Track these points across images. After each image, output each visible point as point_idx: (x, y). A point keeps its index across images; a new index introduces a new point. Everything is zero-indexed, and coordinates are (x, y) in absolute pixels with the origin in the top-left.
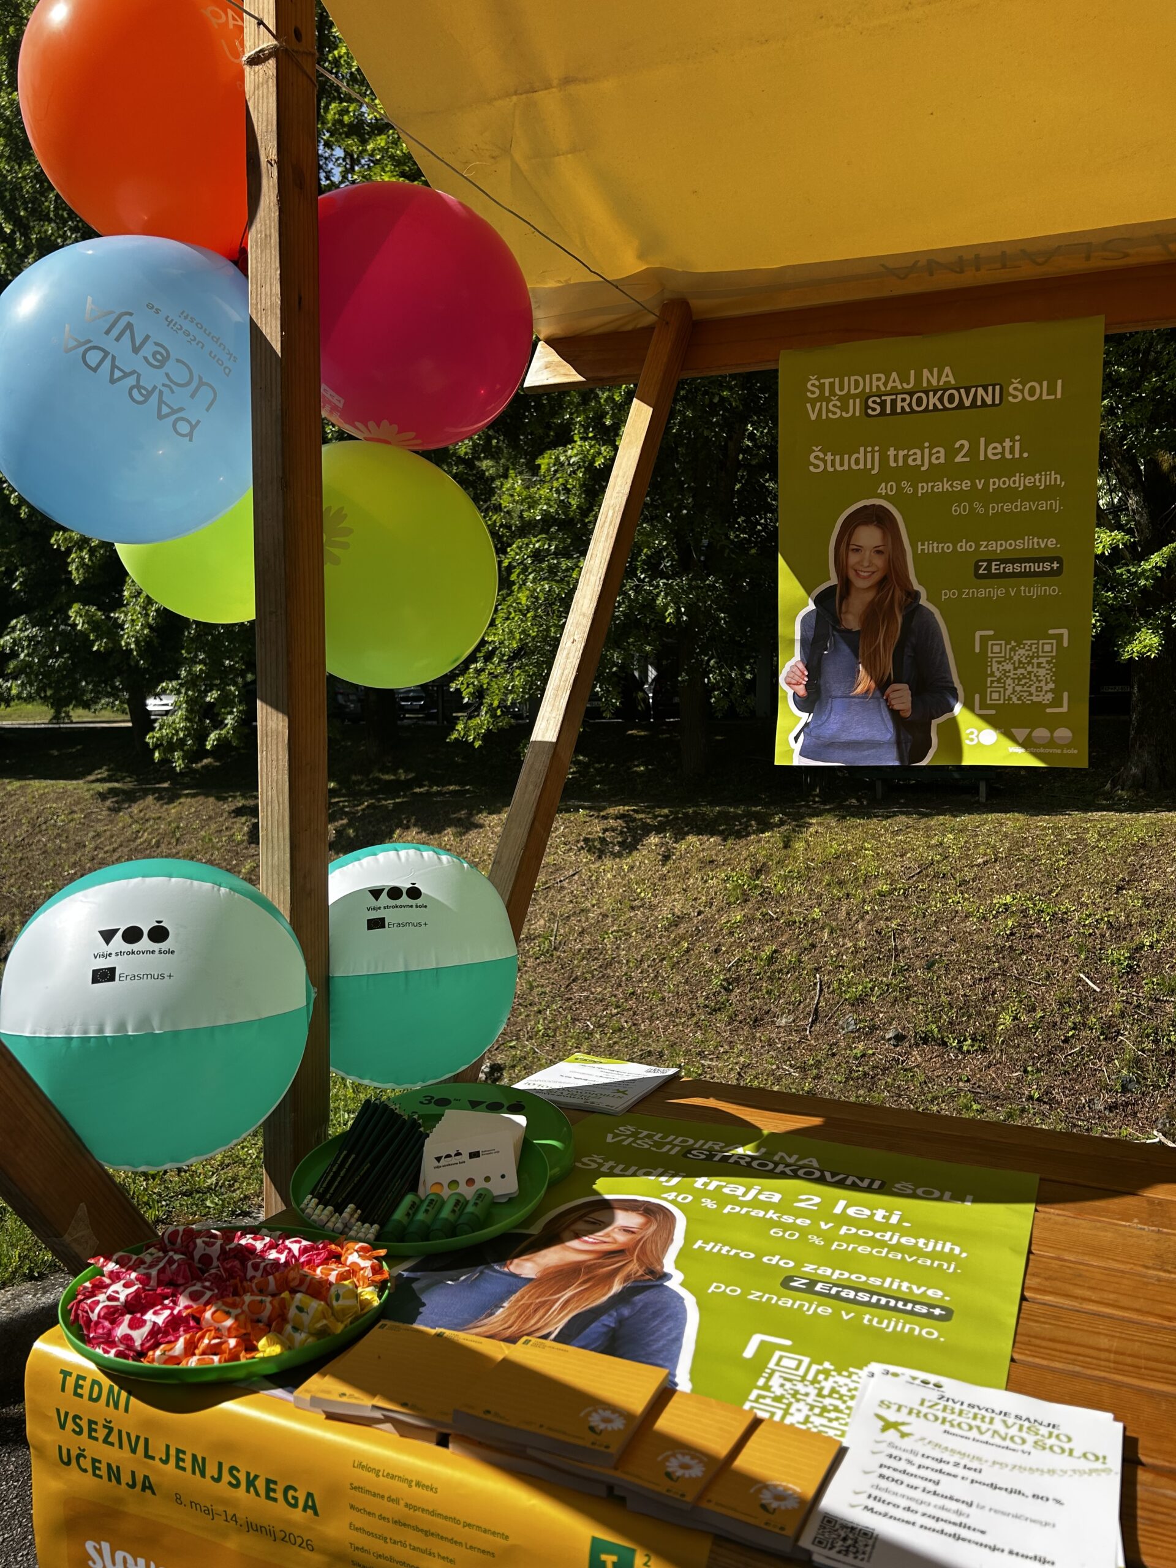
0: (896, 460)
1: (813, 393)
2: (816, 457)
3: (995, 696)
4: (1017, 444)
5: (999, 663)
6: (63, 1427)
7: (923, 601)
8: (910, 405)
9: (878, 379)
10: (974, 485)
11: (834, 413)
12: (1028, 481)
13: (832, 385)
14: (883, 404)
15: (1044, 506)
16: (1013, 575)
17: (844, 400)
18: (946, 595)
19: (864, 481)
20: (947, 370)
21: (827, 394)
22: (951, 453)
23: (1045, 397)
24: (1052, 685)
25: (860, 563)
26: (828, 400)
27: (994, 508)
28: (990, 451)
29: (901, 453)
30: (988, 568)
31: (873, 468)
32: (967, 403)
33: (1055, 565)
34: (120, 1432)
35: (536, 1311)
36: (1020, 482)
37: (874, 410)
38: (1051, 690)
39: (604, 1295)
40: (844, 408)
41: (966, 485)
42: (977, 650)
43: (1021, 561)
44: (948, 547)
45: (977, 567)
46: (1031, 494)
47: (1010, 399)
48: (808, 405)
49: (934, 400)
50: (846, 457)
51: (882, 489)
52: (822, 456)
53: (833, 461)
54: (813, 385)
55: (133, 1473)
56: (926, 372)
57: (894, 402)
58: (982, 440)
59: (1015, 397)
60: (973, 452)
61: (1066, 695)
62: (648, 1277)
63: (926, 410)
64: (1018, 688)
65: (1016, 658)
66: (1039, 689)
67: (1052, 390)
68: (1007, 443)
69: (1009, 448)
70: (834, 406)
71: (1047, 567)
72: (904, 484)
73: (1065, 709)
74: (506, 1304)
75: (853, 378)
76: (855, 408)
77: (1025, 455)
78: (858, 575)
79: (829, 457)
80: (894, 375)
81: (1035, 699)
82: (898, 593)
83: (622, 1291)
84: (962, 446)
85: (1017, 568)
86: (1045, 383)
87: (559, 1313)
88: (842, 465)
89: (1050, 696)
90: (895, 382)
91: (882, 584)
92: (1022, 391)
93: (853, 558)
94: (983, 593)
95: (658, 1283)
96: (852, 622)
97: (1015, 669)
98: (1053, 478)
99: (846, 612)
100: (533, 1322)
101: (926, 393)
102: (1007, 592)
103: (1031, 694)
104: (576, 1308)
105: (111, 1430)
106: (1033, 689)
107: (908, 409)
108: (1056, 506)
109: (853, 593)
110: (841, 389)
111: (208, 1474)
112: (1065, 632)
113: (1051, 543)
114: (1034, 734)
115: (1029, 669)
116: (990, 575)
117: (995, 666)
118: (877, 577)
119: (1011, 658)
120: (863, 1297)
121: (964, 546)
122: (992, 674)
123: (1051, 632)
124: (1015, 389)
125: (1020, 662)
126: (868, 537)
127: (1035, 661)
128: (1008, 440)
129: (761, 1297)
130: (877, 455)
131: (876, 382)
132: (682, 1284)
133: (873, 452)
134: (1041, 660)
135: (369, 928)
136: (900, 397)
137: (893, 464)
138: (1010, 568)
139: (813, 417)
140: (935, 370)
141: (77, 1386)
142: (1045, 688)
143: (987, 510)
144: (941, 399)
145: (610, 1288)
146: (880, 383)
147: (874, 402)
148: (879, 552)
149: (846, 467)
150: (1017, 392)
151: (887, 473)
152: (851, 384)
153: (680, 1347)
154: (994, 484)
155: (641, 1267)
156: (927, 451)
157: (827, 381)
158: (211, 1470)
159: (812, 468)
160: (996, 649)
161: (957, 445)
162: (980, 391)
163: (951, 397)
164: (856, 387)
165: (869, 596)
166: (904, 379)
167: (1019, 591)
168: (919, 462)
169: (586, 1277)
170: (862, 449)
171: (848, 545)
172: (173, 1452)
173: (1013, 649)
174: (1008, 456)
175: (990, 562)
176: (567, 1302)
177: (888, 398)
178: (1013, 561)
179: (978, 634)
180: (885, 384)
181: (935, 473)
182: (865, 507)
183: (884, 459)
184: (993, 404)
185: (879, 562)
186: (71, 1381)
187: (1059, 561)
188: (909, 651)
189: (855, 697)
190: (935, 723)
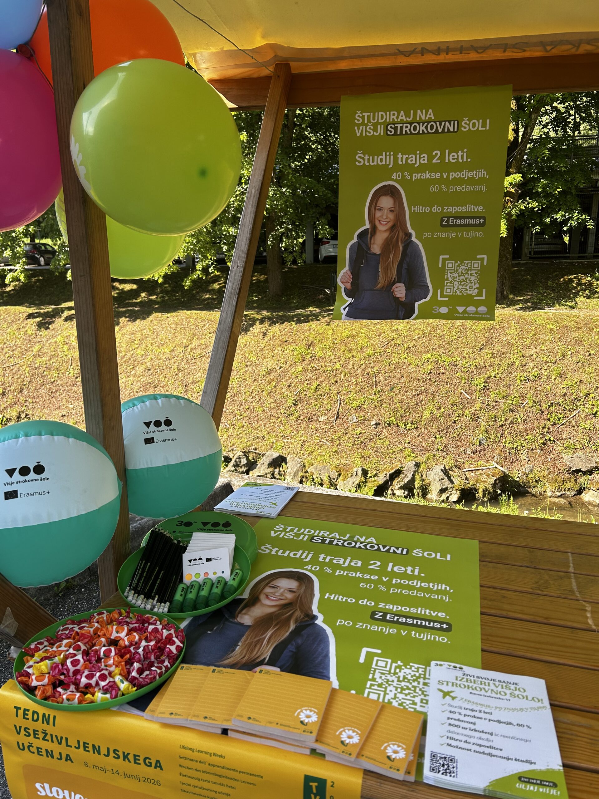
0: (402, 161)
1: (359, 120)
2: (360, 157)
3: (448, 291)
4: (465, 154)
5: (451, 273)
6: (19, 733)
7: (414, 239)
8: (410, 130)
9: (394, 115)
10: (442, 175)
11: (370, 133)
12: (470, 175)
13: (369, 117)
14: (396, 129)
15: (477, 188)
16: (460, 225)
17: (375, 125)
18: (426, 235)
19: (384, 171)
20: (430, 111)
21: (366, 122)
22: (431, 158)
23: (480, 129)
24: (477, 285)
25: (382, 216)
26: (367, 125)
27: (452, 189)
28: (451, 158)
29: (405, 157)
30: (448, 221)
31: (389, 164)
32: (440, 130)
33: (482, 221)
34: (51, 735)
35: (255, 646)
36: (465, 175)
37: (391, 132)
38: (477, 288)
39: (287, 632)
40: (375, 130)
41: (438, 175)
42: (440, 266)
43: (464, 218)
44: (427, 210)
45: (442, 221)
46: (471, 181)
47: (463, 129)
48: (356, 128)
49: (423, 128)
50: (376, 157)
51: (394, 176)
52: (362, 156)
53: (369, 160)
54: (359, 116)
55: (60, 754)
56: (419, 112)
57: (401, 128)
58: (447, 151)
59: (465, 128)
60: (442, 157)
61: (484, 290)
62: (306, 619)
63: (418, 133)
64: (460, 287)
65: (460, 271)
66: (471, 287)
67: (484, 125)
68: (460, 153)
69: (461, 156)
70: (370, 128)
71: (477, 221)
72: (406, 174)
73: (484, 298)
74: (240, 644)
75: (380, 113)
76: (381, 130)
77: (469, 160)
78: (380, 223)
79: (366, 157)
80: (402, 112)
81: (469, 292)
82: (401, 234)
83: (295, 629)
84: (437, 154)
85: (463, 222)
86: (481, 121)
87: (267, 646)
88: (373, 162)
89: (476, 291)
90: (402, 116)
91: (392, 229)
92: (469, 125)
93: (378, 214)
94: (444, 235)
95: (311, 622)
96: (376, 249)
97: (459, 276)
98: (483, 173)
99: (374, 244)
100: (255, 652)
101: (419, 124)
102: (457, 235)
103: (467, 290)
104: (275, 642)
105: (46, 734)
106: (468, 287)
107: (409, 132)
108: (484, 188)
109: (378, 234)
110: (374, 119)
111: (102, 753)
112: (485, 257)
113: (480, 208)
114: (468, 309)
115: (466, 276)
116: (448, 225)
117: (449, 274)
118: (390, 225)
119: (457, 270)
120: (410, 621)
121: (436, 209)
122: (447, 279)
123: (478, 257)
124: (465, 123)
125: (462, 273)
126: (386, 202)
127: (469, 272)
128: (460, 152)
129: (362, 626)
130: (392, 157)
131: (392, 116)
132: (323, 622)
133: (390, 155)
134: (473, 272)
135: (146, 443)
136: (405, 125)
137: (400, 163)
138: (458, 222)
139: (358, 134)
140: (424, 111)
141: (25, 714)
142: (474, 287)
143: (448, 190)
144: (426, 127)
145: (289, 627)
146: (395, 117)
147: (391, 127)
148: (391, 211)
149: (375, 163)
150: (467, 125)
151: (397, 167)
152: (381, 117)
153: (329, 661)
154: (453, 175)
155: (302, 613)
156: (418, 156)
157: (366, 114)
158: (104, 751)
159: (357, 163)
160: (450, 265)
161: (434, 154)
162: (447, 123)
163: (432, 126)
164: (382, 119)
165: (386, 235)
166: (407, 115)
167: (463, 234)
168: (414, 162)
169: (276, 622)
170: (384, 153)
171: (376, 206)
172: (81, 744)
173: (458, 266)
174: (460, 160)
175: (448, 218)
176: (270, 638)
177: (399, 126)
178: (460, 218)
179: (441, 257)
180: (397, 118)
181: (422, 168)
182: (385, 186)
183: (395, 159)
184: (454, 131)
185: (391, 216)
186: (21, 712)
187: (484, 218)
188: (405, 266)
189: (376, 290)
190: (417, 304)
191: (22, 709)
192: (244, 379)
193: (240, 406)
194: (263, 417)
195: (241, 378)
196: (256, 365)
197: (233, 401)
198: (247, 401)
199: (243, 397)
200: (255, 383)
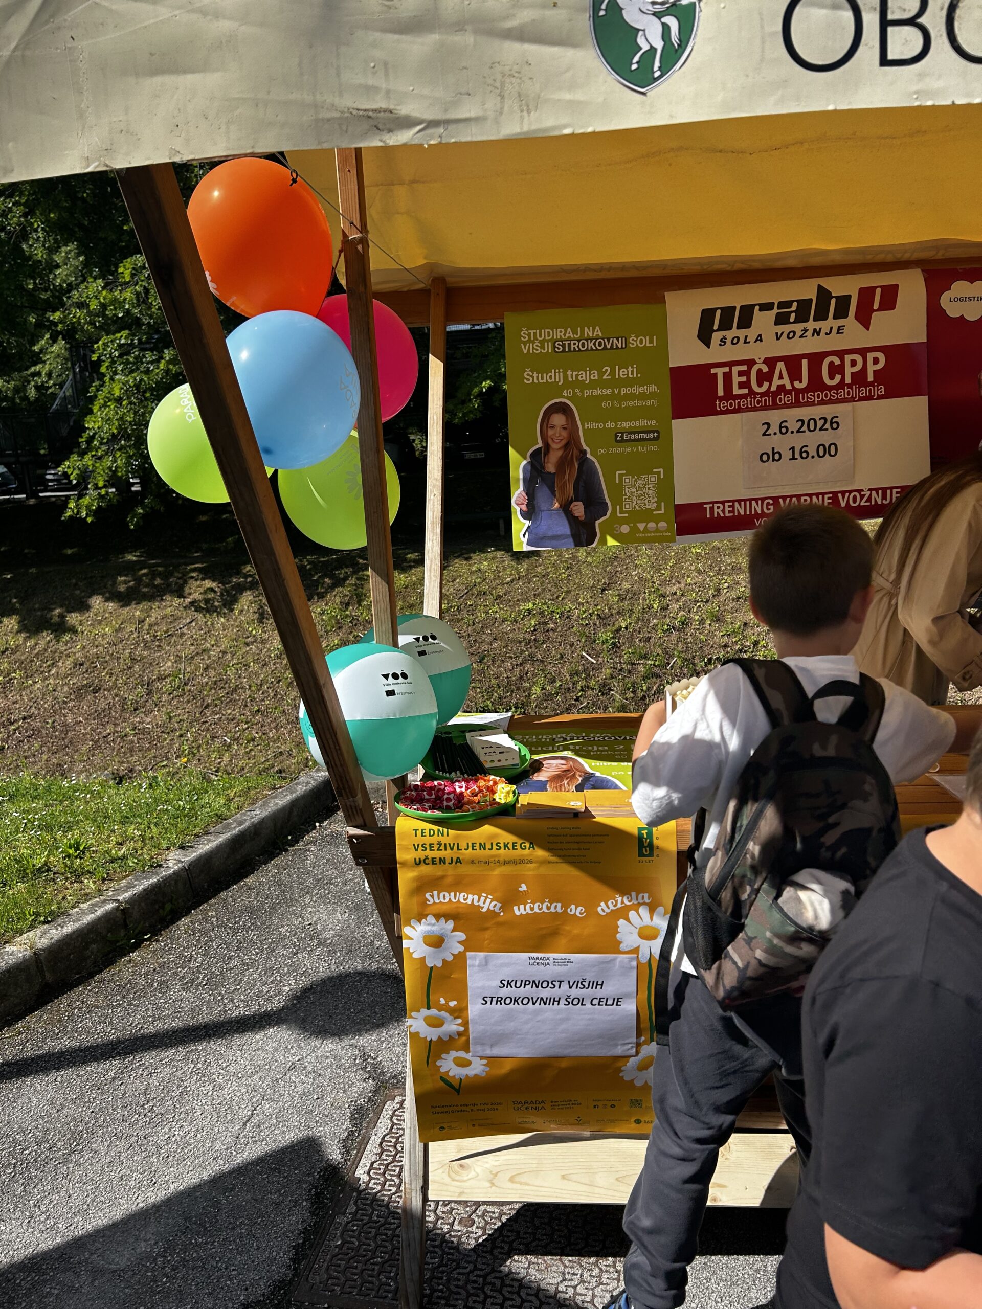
0: (572, 377)
1: (525, 338)
2: (528, 375)
3: (627, 506)
4: (635, 370)
5: (629, 488)
7: (589, 456)
8: (578, 347)
9: (561, 332)
10: (613, 391)
11: (537, 350)
12: (641, 389)
13: (535, 334)
14: (563, 346)
15: (649, 403)
16: (635, 440)
17: (542, 343)
18: (601, 451)
19: (556, 389)
20: (597, 328)
21: (532, 339)
22: (601, 374)
23: (648, 345)
24: (656, 499)
25: (554, 434)
26: (533, 342)
27: (624, 404)
28: (621, 373)
29: (575, 373)
30: (622, 437)
31: (559, 381)
32: (609, 347)
33: (656, 435)
34: (445, 844)
36: (636, 390)
37: (559, 349)
38: (655, 502)
40: (542, 347)
41: (609, 391)
42: (617, 482)
43: (638, 433)
44: (601, 426)
45: (616, 436)
46: (643, 396)
47: (631, 345)
48: (522, 345)
49: (591, 345)
50: (545, 375)
52: (531, 374)
53: (537, 377)
54: (524, 333)
55: (452, 858)
56: (586, 329)
57: (569, 345)
58: (617, 367)
59: (633, 344)
60: (612, 373)
61: (663, 504)
62: (587, 775)
63: (587, 349)
64: (639, 502)
65: (637, 485)
66: (649, 501)
67: (651, 341)
68: (630, 369)
69: (630, 372)
70: (537, 346)
71: (651, 435)
72: (577, 390)
73: (662, 511)
75: (547, 331)
76: (548, 347)
77: (639, 375)
78: (554, 442)
79: (535, 375)
80: (569, 330)
81: (648, 507)
82: (576, 452)
84: (607, 370)
85: (637, 436)
86: (648, 338)
88: (542, 379)
89: (655, 505)
90: (570, 333)
91: (566, 446)
92: (636, 341)
93: (550, 432)
94: (619, 450)
96: (551, 468)
97: (637, 491)
98: (653, 388)
99: (548, 462)
101: (587, 340)
102: (632, 450)
103: (645, 505)
105: (441, 845)
106: (646, 502)
107: (577, 349)
108: (655, 402)
109: (551, 452)
110: (540, 336)
111: (487, 848)
112: (661, 470)
113: (653, 422)
114: (648, 526)
115: (644, 491)
116: (623, 441)
117: (627, 489)
118: (564, 442)
119: (635, 485)
121: (609, 425)
122: (626, 495)
123: (654, 470)
124: (633, 340)
125: (639, 487)
126: (558, 420)
127: (647, 486)
128: (630, 367)
130: (561, 374)
131: (559, 333)
133: (559, 372)
134: (650, 486)
136: (572, 342)
137: (570, 379)
138: (633, 437)
139: (525, 352)
140: (591, 328)
141: (422, 833)
142: (652, 501)
143: (621, 406)
144: (594, 344)
145: (578, 778)
146: (562, 334)
147: (559, 344)
148: (564, 428)
149: (545, 381)
150: (634, 342)
151: (567, 385)
152: (547, 334)
154: (624, 391)
156: (588, 372)
157: (532, 332)
159: (525, 381)
160: (627, 480)
161: (604, 370)
162: (615, 340)
163: (600, 343)
164: (549, 336)
165: (560, 453)
166: (575, 332)
167: (638, 449)
168: (584, 378)
170: (553, 371)
171: (547, 424)
172: (470, 845)
173: (636, 480)
174: (630, 376)
175: (623, 433)
177: (566, 343)
178: (634, 433)
179: (618, 473)
180: (565, 335)
181: (593, 385)
182: (556, 403)
183: (565, 376)
184: (622, 348)
185: (565, 434)
186: (419, 833)
187: (658, 432)
188: (581, 484)
189: (553, 510)
190: (597, 522)
191: (420, 831)
192: (245, 665)
193: (244, 709)
194: (284, 721)
195: (241, 663)
196: (263, 642)
197: (231, 701)
198: (255, 699)
199: (248, 692)
200: (264, 670)
